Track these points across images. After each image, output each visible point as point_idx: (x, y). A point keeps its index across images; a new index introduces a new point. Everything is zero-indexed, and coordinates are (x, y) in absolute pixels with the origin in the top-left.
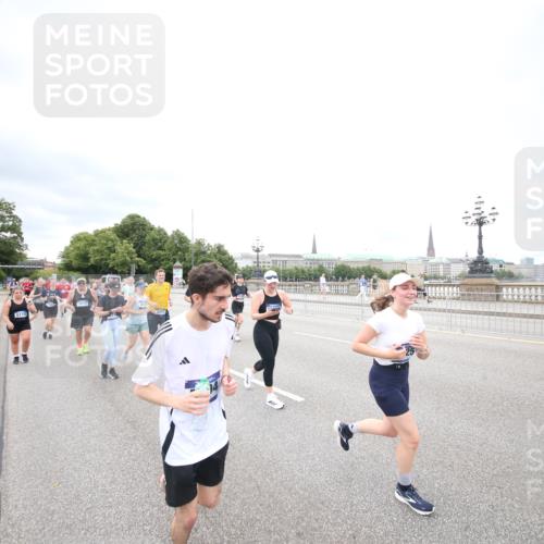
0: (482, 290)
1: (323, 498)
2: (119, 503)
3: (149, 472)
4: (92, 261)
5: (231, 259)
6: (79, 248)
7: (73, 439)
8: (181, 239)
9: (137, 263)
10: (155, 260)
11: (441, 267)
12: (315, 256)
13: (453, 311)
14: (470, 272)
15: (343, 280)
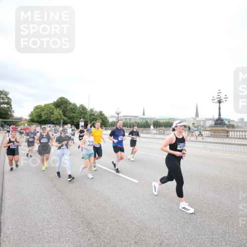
0: (220, 133)
1: (147, 227)
2: (55, 228)
3: (68, 213)
4: (43, 118)
5: (106, 118)
6: (37, 112)
7: (34, 198)
8: (83, 108)
9: (63, 119)
10: (72, 117)
11: (202, 122)
12: (144, 117)
13: (207, 142)
14: (215, 125)
15: (157, 128)
